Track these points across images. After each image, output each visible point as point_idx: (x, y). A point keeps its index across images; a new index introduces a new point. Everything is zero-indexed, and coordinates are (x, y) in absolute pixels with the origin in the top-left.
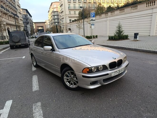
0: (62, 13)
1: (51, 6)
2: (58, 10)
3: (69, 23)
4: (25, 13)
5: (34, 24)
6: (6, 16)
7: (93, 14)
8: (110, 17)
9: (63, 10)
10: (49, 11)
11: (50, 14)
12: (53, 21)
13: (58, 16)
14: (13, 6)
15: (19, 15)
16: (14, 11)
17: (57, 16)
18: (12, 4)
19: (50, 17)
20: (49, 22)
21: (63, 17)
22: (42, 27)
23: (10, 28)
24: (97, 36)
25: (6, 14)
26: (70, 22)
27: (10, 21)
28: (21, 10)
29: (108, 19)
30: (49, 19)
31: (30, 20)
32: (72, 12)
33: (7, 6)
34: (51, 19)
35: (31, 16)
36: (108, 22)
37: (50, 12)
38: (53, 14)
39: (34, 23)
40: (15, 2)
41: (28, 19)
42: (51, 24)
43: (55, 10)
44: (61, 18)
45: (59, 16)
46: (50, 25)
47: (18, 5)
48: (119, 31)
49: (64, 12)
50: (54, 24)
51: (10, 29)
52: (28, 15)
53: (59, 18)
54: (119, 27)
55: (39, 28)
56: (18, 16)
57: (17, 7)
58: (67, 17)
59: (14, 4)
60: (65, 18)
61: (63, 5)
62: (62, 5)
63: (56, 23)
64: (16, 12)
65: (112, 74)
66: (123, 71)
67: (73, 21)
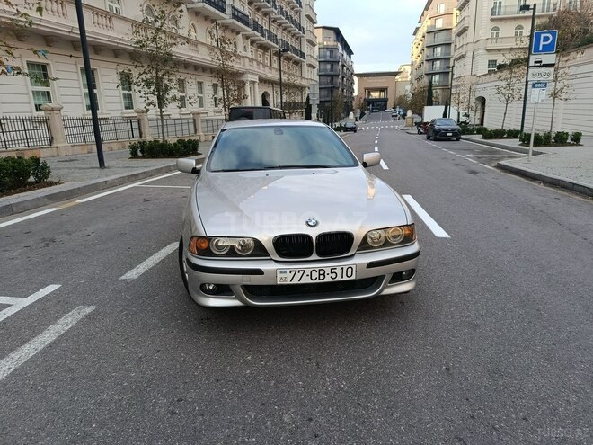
0: (464, 35)
1: (427, 8)
2: (451, 24)
3: (485, 75)
4: (331, 42)
5: (356, 78)
6: (264, 54)
7: (546, 39)
9: (469, 22)
10: (417, 29)
11: (417, 41)
12: (426, 66)
13: (448, 47)
14: (294, 22)
15: (306, 49)
16: (293, 36)
17: (444, 47)
18: (291, 13)
19: (417, 51)
20: (409, 72)
21: (462, 51)
22: (382, 90)
23: (271, 94)
25: (264, 48)
26: (490, 72)
28: (319, 33)
30: (413, 58)
31: (343, 66)
32: (507, 30)
33: (274, 21)
34: (419, 58)
35: (350, 52)
37: (420, 35)
38: (430, 40)
39: (358, 75)
40: (301, 6)
41: (338, 62)
42: (418, 79)
43: (440, 24)
44: (455, 55)
45: (453, 45)
46: (411, 82)
47: (308, 17)
49: (470, 31)
50: (425, 79)
51: (272, 97)
52: (340, 48)
53: (450, 54)
55: (375, 95)
56: (303, 55)
57: (305, 23)
58: (482, 51)
59: (296, 13)
60: (469, 54)
61: (473, 3)
62: (467, 2)
63: (436, 77)
64: (298, 39)
65: (279, 275)
66: (345, 278)
67: (501, 67)
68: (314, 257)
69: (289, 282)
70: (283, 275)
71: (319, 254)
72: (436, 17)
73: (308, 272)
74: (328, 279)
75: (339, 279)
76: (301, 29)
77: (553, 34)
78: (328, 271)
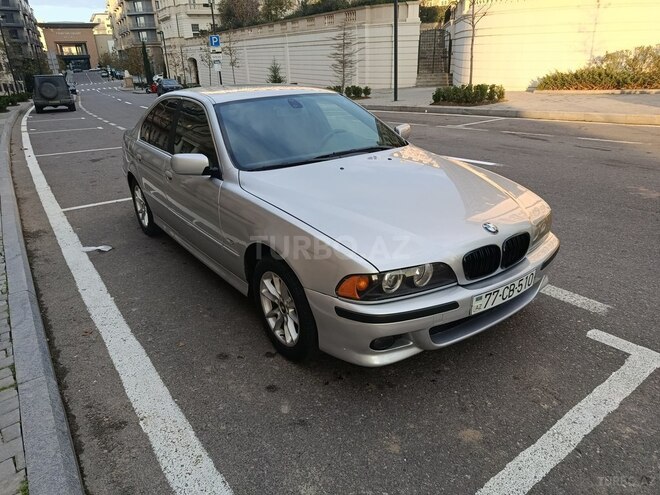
3: (192, 38)
5: (39, 29)
12: (129, 22)
13: (148, 2)
17: (145, 2)
19: (114, 3)
20: (107, 22)
21: (166, 13)
22: (77, 45)
26: (195, 36)
30: (111, 10)
31: (25, 15)
34: (119, 12)
39: (41, 25)
41: (18, 11)
42: (123, 35)
44: (161, 15)
46: (114, 37)
50: (132, 36)
53: (152, 10)
55: (69, 50)
58: (183, 16)
60: (173, 17)
63: (144, 35)
65: (475, 303)
67: (203, 33)
68: (500, 269)
69: (483, 310)
70: (479, 303)
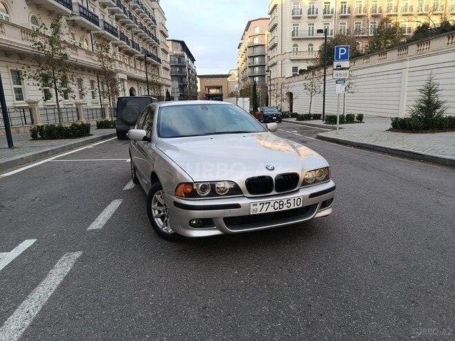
0: (275, 49)
1: (246, 30)
2: (264, 42)
3: (291, 77)
4: (179, 51)
5: (198, 79)
6: (129, 59)
7: (343, 51)
8: (413, 59)
9: (278, 41)
10: (240, 44)
11: (241, 53)
12: (249, 70)
13: (263, 58)
14: (150, 34)
15: (161, 56)
16: (151, 46)
17: (260, 57)
18: (149, 29)
19: (241, 60)
20: (237, 75)
21: (274, 60)
22: (218, 88)
23: (136, 89)
24: (360, 118)
25: (130, 54)
26: (294, 75)
27: (138, 71)
28: (169, 44)
29: (408, 64)
31: (189, 69)
32: (303, 46)
33: (136, 34)
34: (244, 65)
35: (193, 60)
36: (407, 74)
37: (243, 48)
38: (250, 52)
39: (200, 77)
40: (155, 24)
41: (185, 66)
42: (243, 80)
43: (256, 41)
44: (270, 63)
45: (266, 56)
46: (239, 82)
47: (161, 32)
48: (429, 102)
49: (279, 47)
50: (249, 80)
51: (137, 91)
52: (186, 56)
53: (264, 62)
54: (430, 91)
55: (213, 91)
56: (159, 60)
57: (159, 36)
58: (287, 61)
59: (152, 28)
60: (279, 63)
61: (279, 27)
62: (275, 26)
63: (257, 79)
64: (155, 48)
65: (252, 207)
66: (296, 207)
67: (302, 72)
68: (274, 192)
69: (259, 212)
70: (255, 207)
71: (277, 190)
72: (254, 36)
73: (272, 204)
74: (285, 208)
75: (292, 207)
76: (157, 41)
77: (347, 48)
78: (285, 202)
